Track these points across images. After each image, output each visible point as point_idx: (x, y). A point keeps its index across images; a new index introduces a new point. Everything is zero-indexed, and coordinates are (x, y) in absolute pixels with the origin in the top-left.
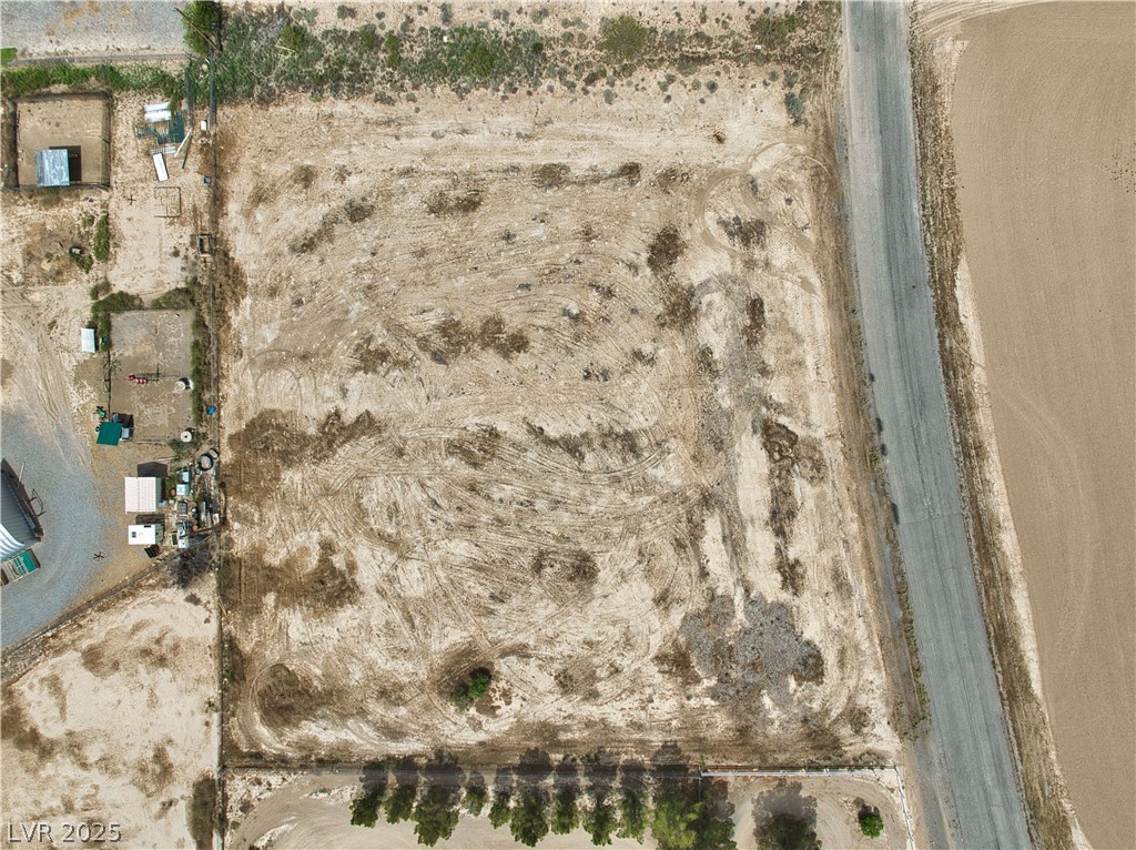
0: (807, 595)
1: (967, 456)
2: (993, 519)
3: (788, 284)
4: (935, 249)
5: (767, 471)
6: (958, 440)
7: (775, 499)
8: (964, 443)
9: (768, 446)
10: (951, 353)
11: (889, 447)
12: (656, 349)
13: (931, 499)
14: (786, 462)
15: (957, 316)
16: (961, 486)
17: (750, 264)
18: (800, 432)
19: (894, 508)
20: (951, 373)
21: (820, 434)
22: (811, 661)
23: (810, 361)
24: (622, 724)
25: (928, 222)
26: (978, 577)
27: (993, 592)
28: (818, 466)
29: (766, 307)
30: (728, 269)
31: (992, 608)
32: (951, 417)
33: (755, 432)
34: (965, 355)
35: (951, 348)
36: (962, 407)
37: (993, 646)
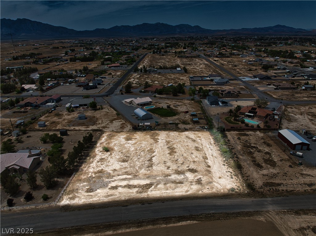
0: (108, 190)
1: (139, 223)
2: (118, 229)
3: (187, 188)
4: (201, 216)
5: (141, 184)
6: (144, 220)
7: (134, 185)
8: (143, 222)
9: (147, 185)
10: (170, 220)
11: (143, 206)
12: (170, 170)
13: (128, 214)
14: (142, 187)
15: (181, 221)
16: (130, 221)
17: (191, 182)
18: (150, 190)
19: (127, 206)
20: (164, 219)
21: (149, 193)
22: (91, 190)
23: (167, 191)
24: (91, 165)
25: (209, 215)
26: (101, 224)
27: (95, 228)
28: (140, 192)
29: (181, 184)
30: (189, 179)
31: (90, 228)
32: (151, 219)
33: (150, 182)
34: (170, 223)
35: (172, 220)
36: (154, 222)
37: (79, 227)
